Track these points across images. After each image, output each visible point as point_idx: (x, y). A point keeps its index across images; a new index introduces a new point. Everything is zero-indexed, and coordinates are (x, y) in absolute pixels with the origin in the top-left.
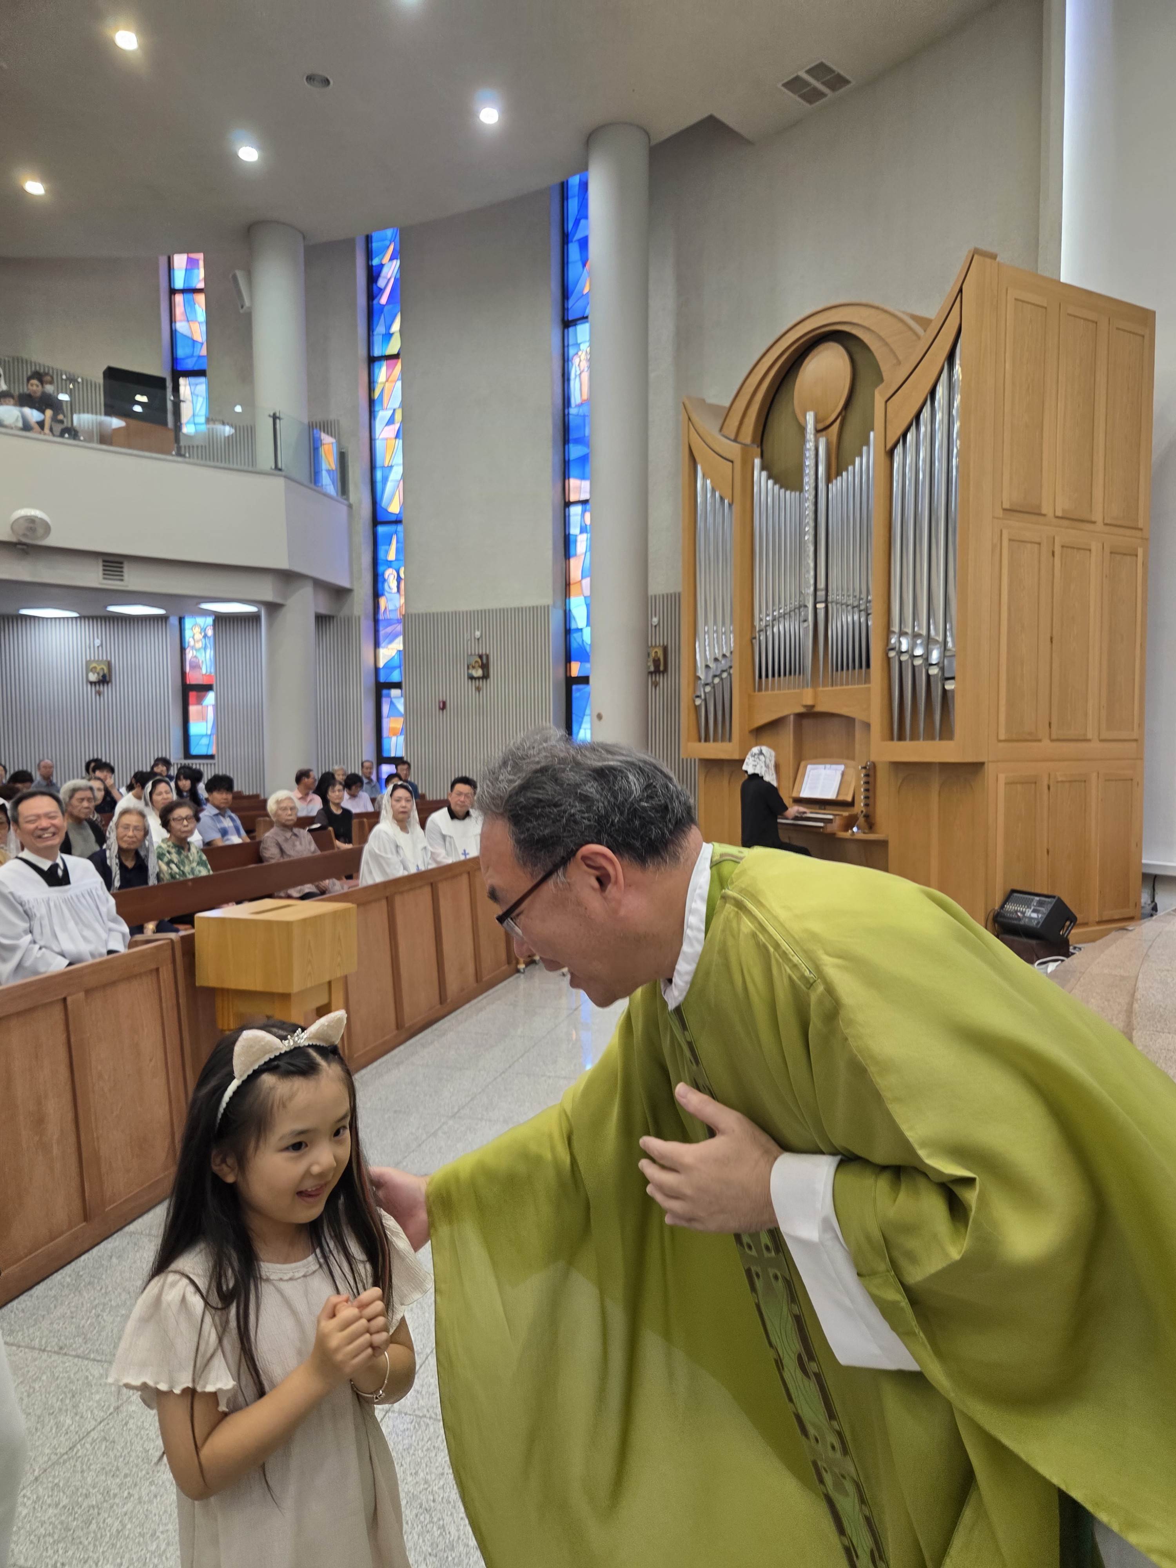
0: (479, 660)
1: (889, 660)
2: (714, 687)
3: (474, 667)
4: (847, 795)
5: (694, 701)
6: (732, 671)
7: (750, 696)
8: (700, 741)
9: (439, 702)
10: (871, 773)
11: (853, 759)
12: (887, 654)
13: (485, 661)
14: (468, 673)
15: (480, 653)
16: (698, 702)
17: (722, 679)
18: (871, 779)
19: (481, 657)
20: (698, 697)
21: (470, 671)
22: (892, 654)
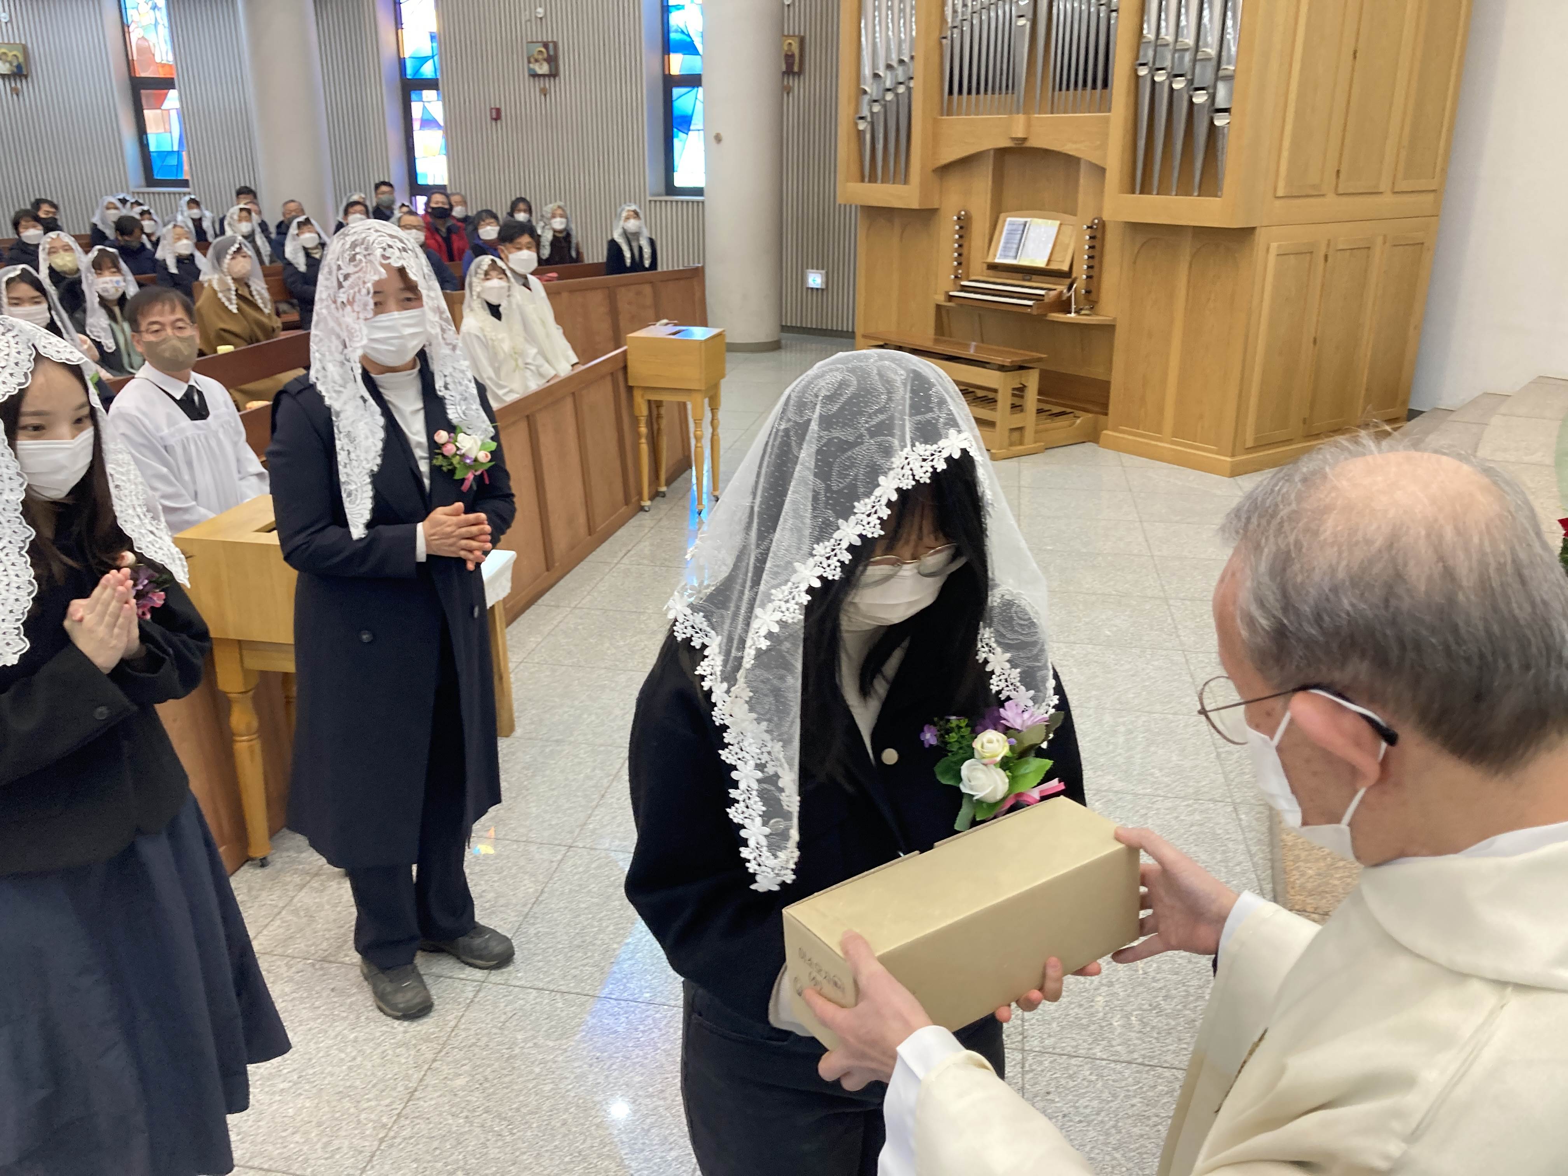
0: (543, 50)
1: (1137, 77)
2: (885, 107)
3: (537, 61)
4: (1063, 262)
5: (856, 124)
6: (912, 84)
7: (935, 121)
8: (863, 181)
9: (491, 109)
10: (1099, 236)
11: (1074, 214)
12: (1136, 71)
13: (552, 53)
14: (530, 69)
15: (545, 39)
16: (862, 126)
17: (897, 95)
18: (1097, 243)
19: (546, 45)
20: (862, 118)
21: (531, 66)
22: (1143, 72)
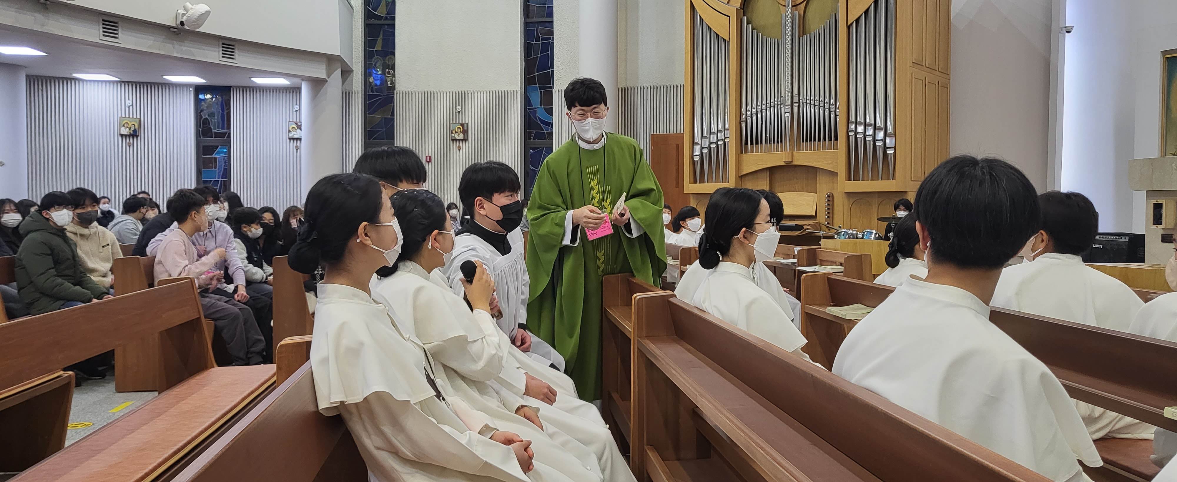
0: (461, 127)
1: (849, 136)
2: (710, 150)
3: (456, 132)
4: (810, 211)
5: (693, 158)
6: (727, 140)
7: (739, 155)
8: (695, 182)
10: (831, 199)
11: (816, 192)
12: (848, 133)
13: (465, 129)
14: (451, 136)
15: (461, 122)
16: (696, 159)
17: (717, 146)
18: (831, 203)
19: (462, 125)
20: (696, 155)
22: (851, 134)
